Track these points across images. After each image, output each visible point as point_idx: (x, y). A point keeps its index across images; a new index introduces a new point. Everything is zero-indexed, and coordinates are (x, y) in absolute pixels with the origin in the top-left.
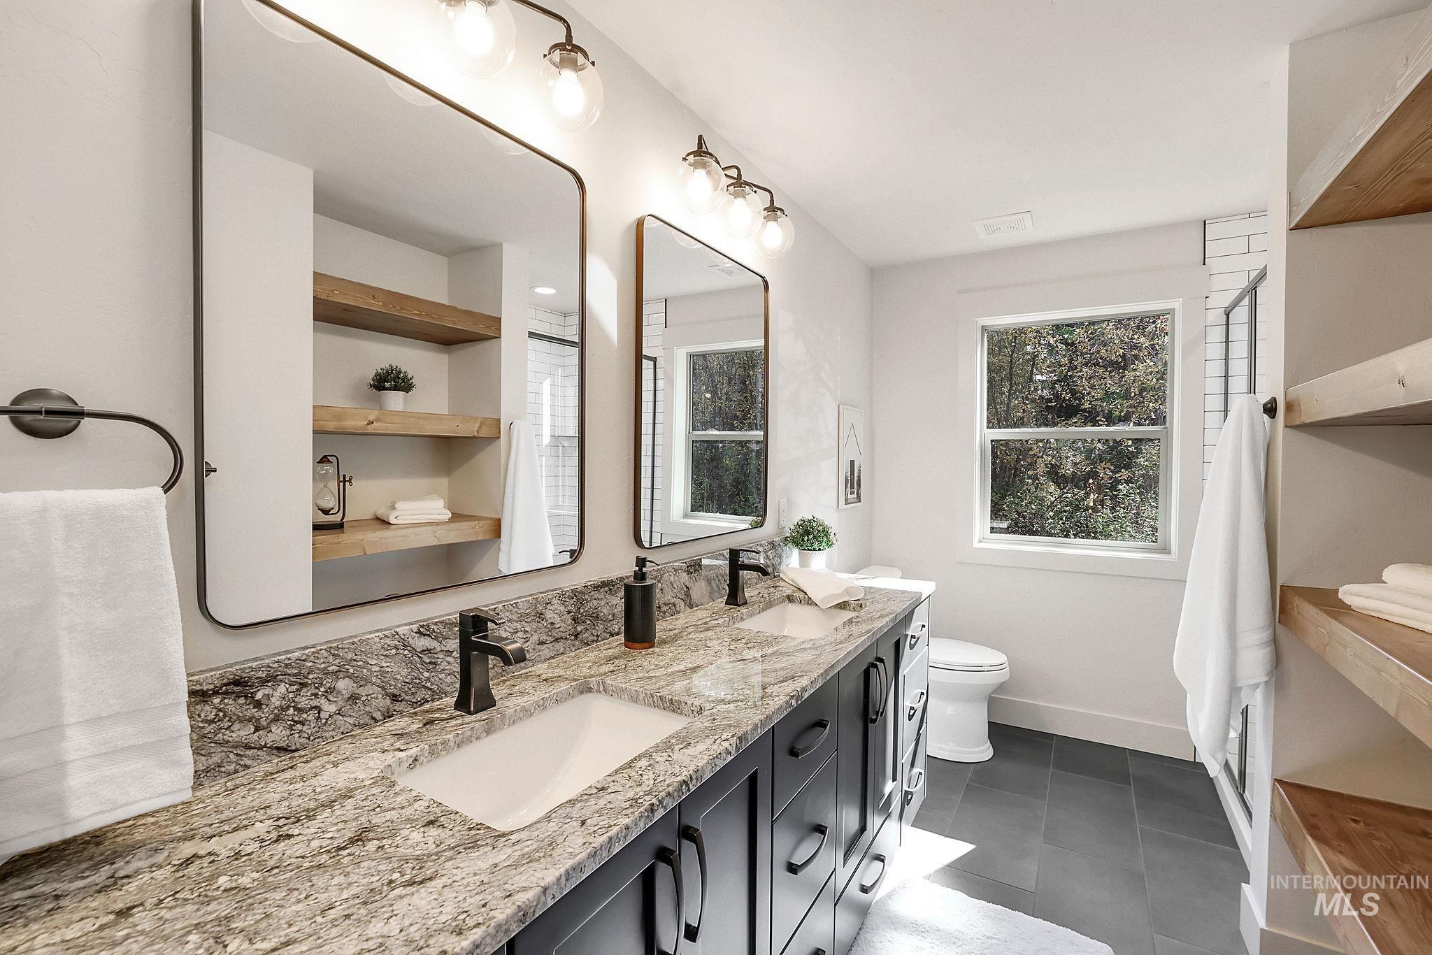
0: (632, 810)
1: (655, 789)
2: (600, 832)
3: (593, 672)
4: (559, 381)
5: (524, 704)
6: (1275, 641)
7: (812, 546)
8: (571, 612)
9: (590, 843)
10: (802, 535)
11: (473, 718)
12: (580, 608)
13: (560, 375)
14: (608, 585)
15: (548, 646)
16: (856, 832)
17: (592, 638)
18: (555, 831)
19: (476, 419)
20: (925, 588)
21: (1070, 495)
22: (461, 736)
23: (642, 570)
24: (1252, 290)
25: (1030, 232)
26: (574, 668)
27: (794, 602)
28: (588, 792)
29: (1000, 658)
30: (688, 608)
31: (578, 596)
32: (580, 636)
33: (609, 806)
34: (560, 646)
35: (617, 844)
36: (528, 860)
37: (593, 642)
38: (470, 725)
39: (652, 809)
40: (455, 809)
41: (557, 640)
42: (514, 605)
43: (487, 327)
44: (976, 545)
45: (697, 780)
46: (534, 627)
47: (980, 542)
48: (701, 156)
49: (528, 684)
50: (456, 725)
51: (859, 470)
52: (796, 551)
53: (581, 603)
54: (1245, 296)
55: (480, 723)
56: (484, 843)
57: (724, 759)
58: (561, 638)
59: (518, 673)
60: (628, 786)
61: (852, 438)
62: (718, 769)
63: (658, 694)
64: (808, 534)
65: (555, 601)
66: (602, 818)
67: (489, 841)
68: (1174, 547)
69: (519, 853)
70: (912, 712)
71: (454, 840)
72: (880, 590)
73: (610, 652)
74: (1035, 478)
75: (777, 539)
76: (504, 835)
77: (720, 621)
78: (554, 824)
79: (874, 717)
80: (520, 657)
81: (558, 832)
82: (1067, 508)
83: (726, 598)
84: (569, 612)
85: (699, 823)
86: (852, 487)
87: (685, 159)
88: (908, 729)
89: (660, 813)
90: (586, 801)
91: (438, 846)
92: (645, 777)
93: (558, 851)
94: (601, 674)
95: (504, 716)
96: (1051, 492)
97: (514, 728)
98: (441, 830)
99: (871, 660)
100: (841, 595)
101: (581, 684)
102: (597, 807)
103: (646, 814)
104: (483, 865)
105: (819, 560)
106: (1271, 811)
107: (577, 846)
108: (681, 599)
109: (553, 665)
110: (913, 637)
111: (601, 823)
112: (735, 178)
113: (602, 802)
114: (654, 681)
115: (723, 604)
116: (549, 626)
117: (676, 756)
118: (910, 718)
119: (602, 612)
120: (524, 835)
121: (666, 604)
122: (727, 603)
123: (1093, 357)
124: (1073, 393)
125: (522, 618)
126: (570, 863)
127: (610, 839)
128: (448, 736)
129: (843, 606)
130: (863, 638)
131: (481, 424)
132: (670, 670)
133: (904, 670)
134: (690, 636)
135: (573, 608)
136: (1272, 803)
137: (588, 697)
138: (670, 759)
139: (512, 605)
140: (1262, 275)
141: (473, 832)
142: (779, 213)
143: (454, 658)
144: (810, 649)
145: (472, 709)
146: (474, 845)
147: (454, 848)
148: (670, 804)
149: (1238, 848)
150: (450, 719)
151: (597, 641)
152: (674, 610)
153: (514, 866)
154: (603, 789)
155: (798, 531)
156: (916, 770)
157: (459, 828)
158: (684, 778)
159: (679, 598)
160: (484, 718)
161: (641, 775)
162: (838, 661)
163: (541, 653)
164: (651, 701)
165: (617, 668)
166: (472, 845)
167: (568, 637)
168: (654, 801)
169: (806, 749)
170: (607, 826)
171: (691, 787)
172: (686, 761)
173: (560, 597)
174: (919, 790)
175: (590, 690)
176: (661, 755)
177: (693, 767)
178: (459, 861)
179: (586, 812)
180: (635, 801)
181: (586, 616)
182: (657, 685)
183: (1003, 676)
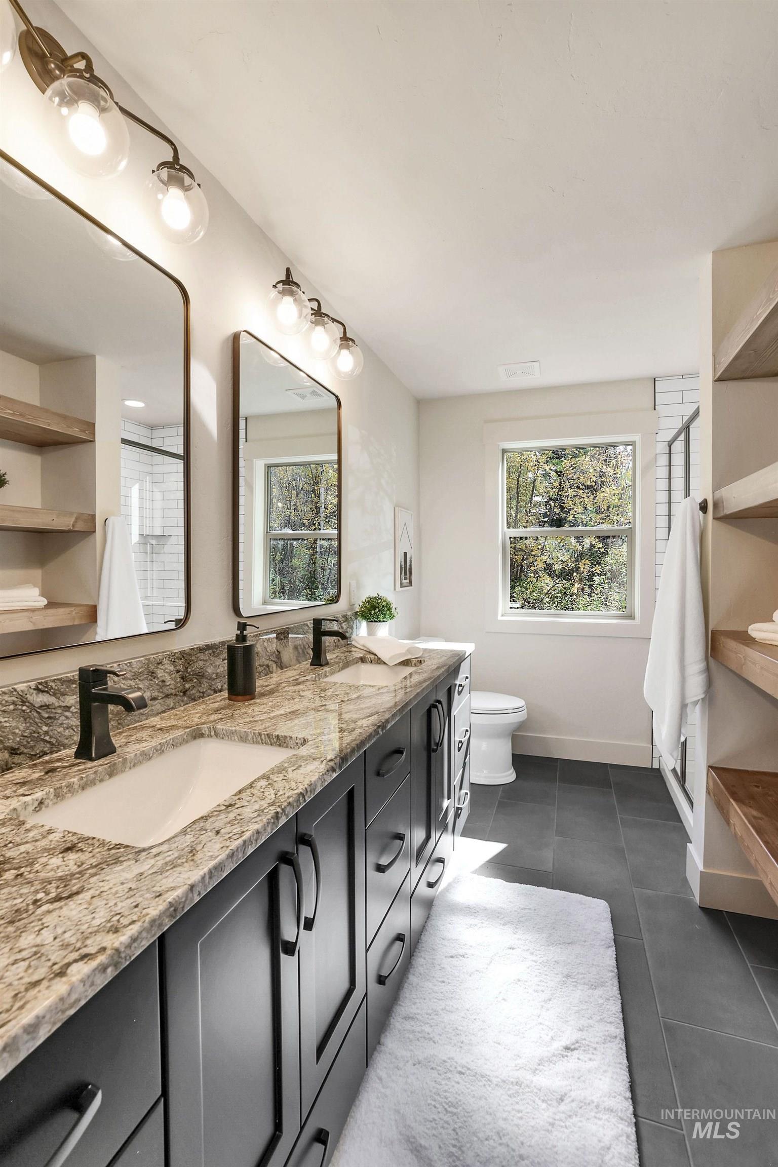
0: (260, 818)
1: (277, 801)
2: (235, 837)
3: (203, 721)
4: (148, 486)
5: (144, 749)
6: (708, 669)
7: (378, 618)
8: (179, 672)
9: (228, 847)
10: (370, 610)
11: (95, 763)
12: (187, 668)
13: (148, 481)
14: (210, 648)
15: (161, 701)
16: (424, 840)
17: (198, 694)
18: (193, 842)
19: (71, 514)
20: (468, 648)
21: (560, 585)
22: (85, 779)
23: (243, 632)
24: (687, 428)
25: (537, 377)
26: (185, 718)
27: (367, 662)
28: (217, 809)
29: (519, 703)
30: (279, 669)
31: (186, 657)
32: (188, 693)
33: (239, 817)
34: (170, 702)
35: (250, 847)
36: (172, 866)
37: (199, 698)
38: (94, 769)
39: (277, 816)
40: (91, 835)
41: (167, 696)
42: (128, 665)
43: (81, 431)
44: (500, 618)
45: (311, 792)
46: (147, 684)
47: (502, 616)
48: (289, 285)
49: (144, 734)
50: (79, 770)
51: (411, 561)
52: (364, 624)
53: (189, 663)
54: (682, 432)
55: (103, 767)
56: (126, 858)
57: (331, 776)
58: (171, 694)
59: (133, 726)
60: (253, 801)
61: (405, 534)
62: (326, 783)
63: (266, 733)
64: (374, 609)
65: (165, 661)
66: (234, 827)
67: (130, 856)
68: (637, 614)
69: (163, 862)
70: (460, 744)
71: (95, 860)
72: (434, 650)
73: (216, 705)
74: (535, 572)
75: (349, 613)
76: (144, 850)
77: (309, 677)
78: (191, 836)
79: (435, 748)
80: (142, 704)
81: (195, 842)
82: (559, 595)
83: (310, 661)
84: (178, 671)
85: (312, 829)
86: (406, 574)
87: (275, 286)
88: (457, 757)
89: (283, 820)
90: (217, 815)
91: (79, 866)
92: (266, 794)
93: (199, 856)
94: (211, 722)
95: (125, 760)
96: (547, 582)
97: (134, 770)
98: (80, 854)
99: (432, 702)
100: (404, 654)
101: (194, 730)
102: (228, 820)
103: (272, 821)
104: (129, 875)
105: (383, 630)
106: (707, 789)
107: (216, 850)
108: (274, 661)
109: (165, 718)
110: (460, 685)
111: (234, 831)
112: (315, 310)
113: (232, 816)
114: (260, 723)
115: (309, 666)
116: (160, 683)
117: (290, 775)
118: (459, 749)
119: (207, 672)
120: (164, 848)
121: (261, 666)
122: (312, 664)
123: (575, 482)
124: (562, 508)
125: (135, 676)
126: (212, 864)
127: (245, 842)
128: (72, 780)
129: (406, 663)
130: (427, 683)
131: (77, 519)
132: (272, 715)
133: (454, 712)
134: (284, 690)
135: (181, 668)
136: (707, 783)
137: (200, 742)
138: (285, 778)
139: (126, 664)
140: (696, 414)
141: (113, 851)
142: (350, 343)
143: (72, 713)
144: (387, 692)
145: (93, 756)
146: (117, 861)
147: (96, 866)
148: (291, 812)
149: (682, 823)
150: (73, 766)
151: (203, 697)
152: (268, 671)
153: (161, 871)
154: (231, 805)
155: (366, 607)
156: (463, 791)
157: (98, 850)
158: (301, 791)
159: (272, 660)
160: (106, 762)
161: (263, 792)
162: (410, 700)
163: (153, 708)
164: (259, 739)
165: (224, 716)
166: (113, 861)
167: (177, 693)
168: (279, 810)
169: (388, 772)
170: (240, 832)
171: (306, 798)
172: (300, 778)
173: (169, 658)
174: (465, 806)
175: (202, 735)
176: (277, 776)
177: (307, 782)
178: (102, 875)
179: (218, 825)
180: (261, 812)
181: (193, 675)
182: (263, 726)
183: (521, 717)
